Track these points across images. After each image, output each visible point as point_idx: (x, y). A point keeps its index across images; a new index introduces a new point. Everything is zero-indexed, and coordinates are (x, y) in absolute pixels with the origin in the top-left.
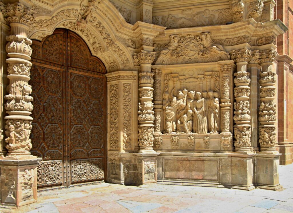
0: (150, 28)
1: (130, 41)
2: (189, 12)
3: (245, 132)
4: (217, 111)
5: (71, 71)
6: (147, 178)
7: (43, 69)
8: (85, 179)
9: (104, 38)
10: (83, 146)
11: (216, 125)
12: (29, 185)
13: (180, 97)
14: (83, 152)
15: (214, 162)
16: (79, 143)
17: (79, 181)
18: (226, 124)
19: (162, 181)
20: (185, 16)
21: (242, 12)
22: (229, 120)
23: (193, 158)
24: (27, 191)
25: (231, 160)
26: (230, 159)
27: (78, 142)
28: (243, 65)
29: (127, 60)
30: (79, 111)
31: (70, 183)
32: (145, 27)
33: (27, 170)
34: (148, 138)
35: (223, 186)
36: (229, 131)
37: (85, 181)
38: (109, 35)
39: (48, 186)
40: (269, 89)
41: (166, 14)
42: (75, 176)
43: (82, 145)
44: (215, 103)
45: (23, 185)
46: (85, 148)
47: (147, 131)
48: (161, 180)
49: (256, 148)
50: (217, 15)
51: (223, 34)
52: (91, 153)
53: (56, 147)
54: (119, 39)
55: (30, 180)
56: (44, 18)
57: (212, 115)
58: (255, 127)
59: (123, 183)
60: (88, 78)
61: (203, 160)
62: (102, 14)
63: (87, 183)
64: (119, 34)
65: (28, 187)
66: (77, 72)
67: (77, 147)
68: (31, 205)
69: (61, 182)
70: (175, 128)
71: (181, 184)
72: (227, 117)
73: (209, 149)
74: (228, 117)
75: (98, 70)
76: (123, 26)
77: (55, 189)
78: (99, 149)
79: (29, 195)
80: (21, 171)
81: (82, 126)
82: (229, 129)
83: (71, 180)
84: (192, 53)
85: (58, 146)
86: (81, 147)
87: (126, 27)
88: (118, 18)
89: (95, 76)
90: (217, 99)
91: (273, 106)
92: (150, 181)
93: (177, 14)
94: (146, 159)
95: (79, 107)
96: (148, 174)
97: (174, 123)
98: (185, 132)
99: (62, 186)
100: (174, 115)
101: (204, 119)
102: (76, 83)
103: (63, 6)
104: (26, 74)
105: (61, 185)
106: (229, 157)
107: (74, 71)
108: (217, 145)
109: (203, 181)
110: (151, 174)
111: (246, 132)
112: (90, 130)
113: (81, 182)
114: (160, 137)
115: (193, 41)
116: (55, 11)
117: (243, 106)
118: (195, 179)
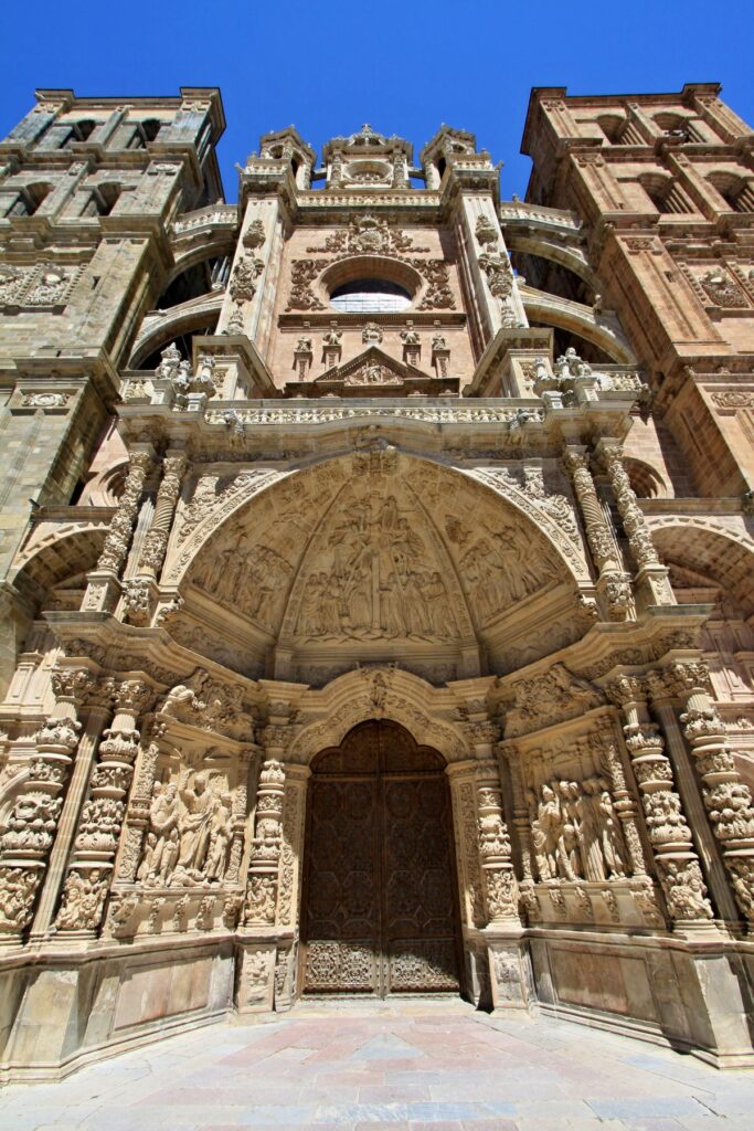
0: (469, 686)
1: (457, 711)
2: (534, 635)
3: (674, 876)
4: (610, 822)
5: (385, 778)
6: (505, 994)
7: (343, 785)
8: (418, 984)
9: (416, 719)
10: (412, 911)
11: (617, 857)
12: (262, 979)
13: (546, 799)
14: (411, 923)
15: (638, 961)
16: (403, 906)
17: (405, 987)
18: (634, 855)
19: (555, 1007)
20: (531, 644)
21: (595, 613)
22: (639, 844)
23: (596, 947)
24: (258, 989)
25: (672, 959)
26: (667, 953)
27: (400, 903)
28: (630, 710)
29: (460, 742)
30: (401, 844)
31: (388, 989)
32: (463, 687)
33: (259, 953)
34: (496, 896)
35: (667, 1043)
36: (644, 872)
37: (418, 990)
38: (419, 713)
39: (347, 991)
40: (706, 752)
41: (507, 649)
42: (397, 974)
43: (408, 910)
44: (602, 805)
45: (251, 977)
46: (415, 916)
47: (492, 877)
48: (552, 1003)
49: (733, 923)
50: (572, 627)
51: (584, 658)
52: (428, 926)
53: (361, 914)
54: (436, 714)
55: (262, 969)
56: (318, 724)
57: (605, 833)
58: (713, 857)
59: (477, 1003)
60: (415, 783)
61: (617, 956)
62: (402, 689)
63: (423, 994)
64: (434, 708)
65: (261, 982)
66: (396, 778)
67: (400, 913)
68: (261, 1015)
69: (371, 985)
70: (554, 869)
71: (588, 1022)
72: (633, 835)
73: (621, 923)
74: (636, 836)
75: (432, 767)
76: (432, 694)
77: (360, 998)
78: (444, 919)
79: (260, 996)
80: (249, 953)
81: (408, 872)
82: (643, 866)
83: (391, 983)
84: (549, 706)
85: (366, 911)
86: (407, 913)
87: (439, 695)
88: (423, 686)
89: (427, 777)
90: (606, 794)
91: (729, 796)
92: (512, 1002)
93: (521, 644)
94: (497, 945)
95: (401, 836)
96: (507, 985)
97: (550, 857)
98: (568, 879)
99: (374, 995)
100: (545, 839)
101: (593, 845)
102: (395, 796)
103: (344, 699)
104: (272, 808)
105: (370, 991)
106: (663, 948)
107: (390, 778)
108: (635, 912)
109: (629, 1021)
110: (513, 985)
111: (679, 875)
112: (424, 878)
113: (409, 990)
114: (529, 892)
115: (543, 685)
116: (331, 710)
117: (653, 807)
118: (614, 1012)
